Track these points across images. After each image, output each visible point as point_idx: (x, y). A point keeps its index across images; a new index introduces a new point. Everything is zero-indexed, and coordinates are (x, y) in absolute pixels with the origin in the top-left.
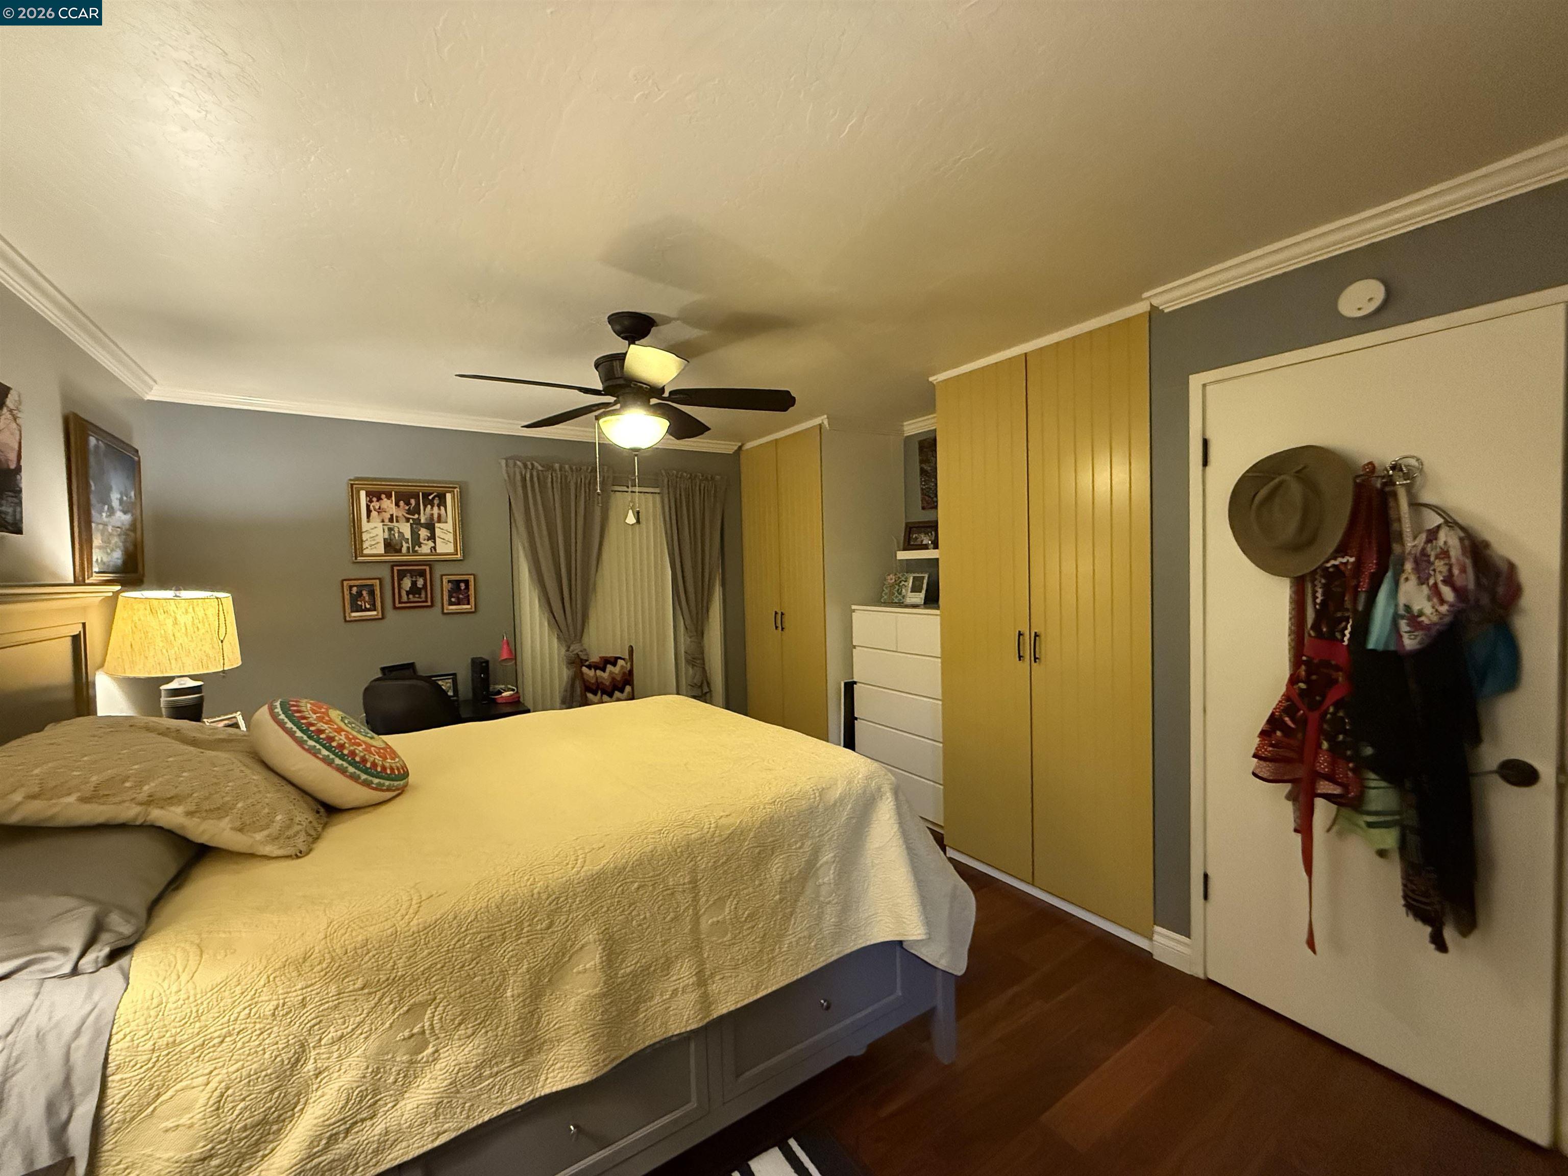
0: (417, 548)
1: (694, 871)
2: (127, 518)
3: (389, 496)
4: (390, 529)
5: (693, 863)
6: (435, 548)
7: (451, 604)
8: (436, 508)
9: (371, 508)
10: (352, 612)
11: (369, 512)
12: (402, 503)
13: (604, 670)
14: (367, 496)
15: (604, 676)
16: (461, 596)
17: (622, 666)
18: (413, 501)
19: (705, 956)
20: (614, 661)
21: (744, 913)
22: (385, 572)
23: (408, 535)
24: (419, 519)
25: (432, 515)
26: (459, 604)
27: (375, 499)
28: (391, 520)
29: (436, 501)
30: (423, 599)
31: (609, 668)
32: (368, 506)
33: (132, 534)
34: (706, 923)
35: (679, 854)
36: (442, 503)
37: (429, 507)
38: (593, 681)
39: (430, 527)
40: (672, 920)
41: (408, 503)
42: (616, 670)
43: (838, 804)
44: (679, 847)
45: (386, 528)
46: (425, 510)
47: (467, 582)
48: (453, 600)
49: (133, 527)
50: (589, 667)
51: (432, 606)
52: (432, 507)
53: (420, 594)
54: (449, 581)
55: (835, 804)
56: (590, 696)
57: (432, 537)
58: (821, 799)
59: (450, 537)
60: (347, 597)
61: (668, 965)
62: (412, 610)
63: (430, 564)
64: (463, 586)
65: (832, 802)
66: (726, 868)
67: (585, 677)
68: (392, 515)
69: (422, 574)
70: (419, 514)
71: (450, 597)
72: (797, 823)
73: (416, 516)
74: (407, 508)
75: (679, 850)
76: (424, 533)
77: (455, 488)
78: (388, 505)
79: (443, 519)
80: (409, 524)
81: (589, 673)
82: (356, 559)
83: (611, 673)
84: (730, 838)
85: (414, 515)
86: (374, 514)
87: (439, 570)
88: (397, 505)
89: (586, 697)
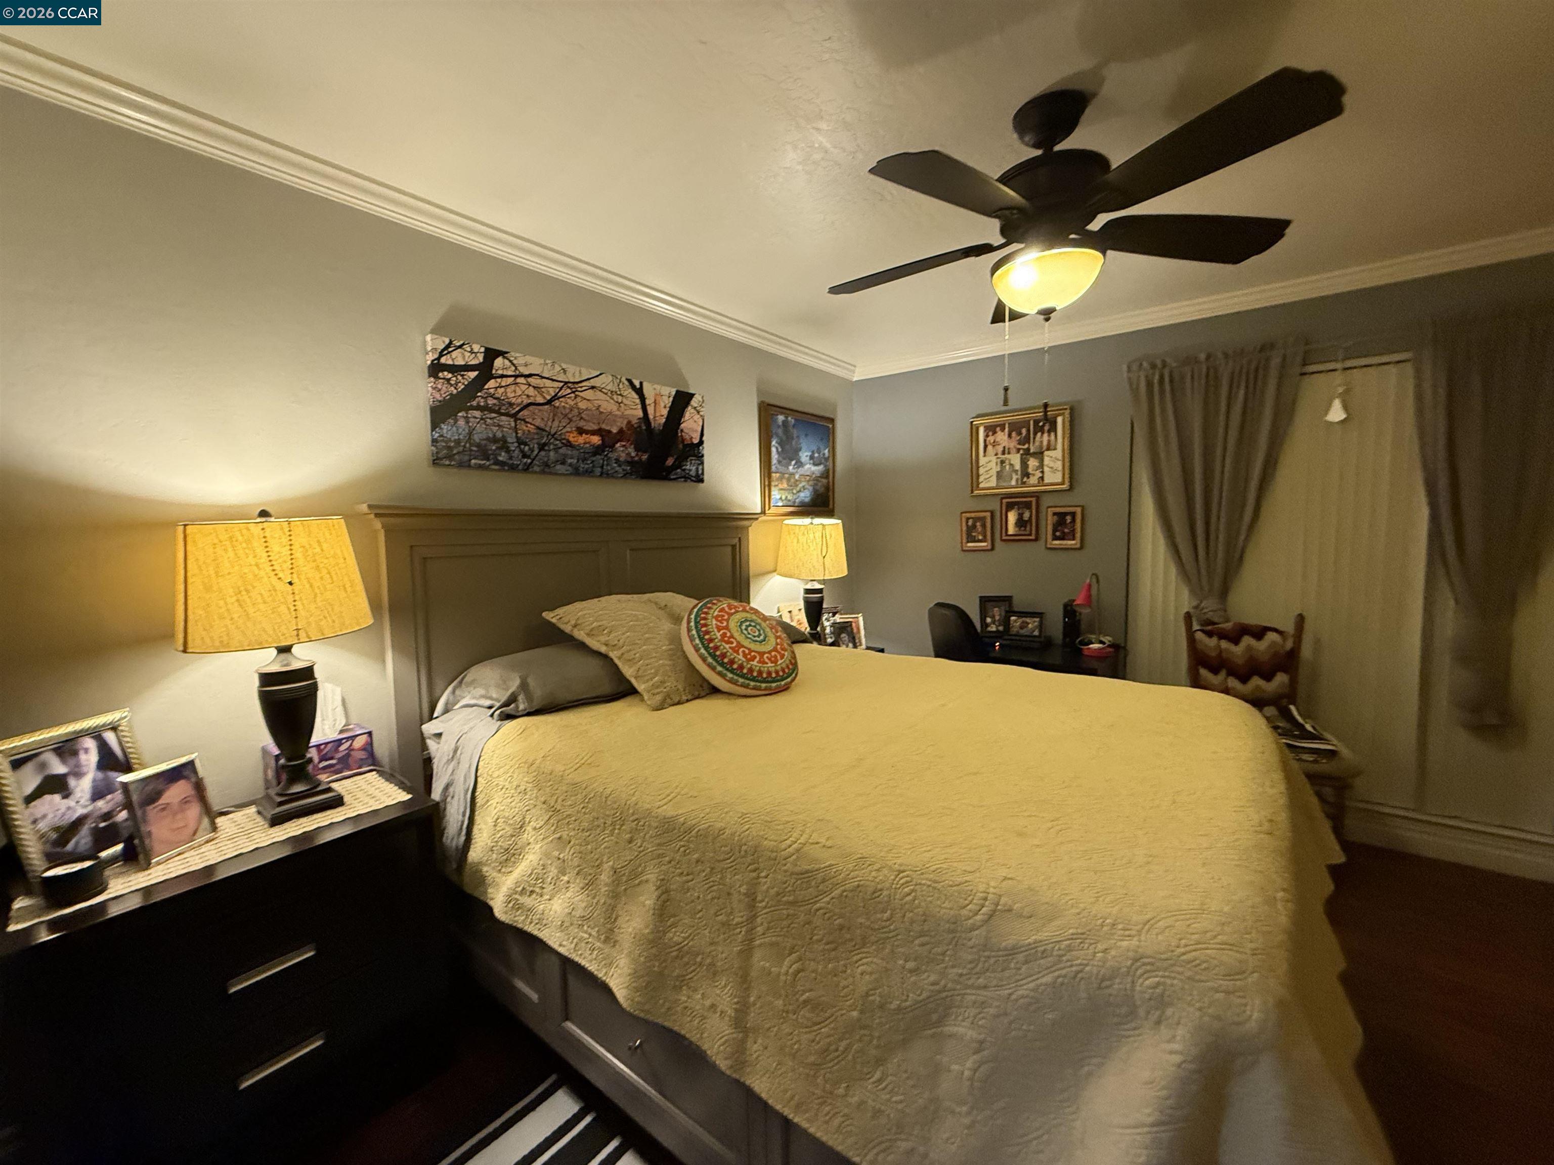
0: (1025, 479)
1: (754, 884)
2: (818, 469)
3: (1003, 430)
4: (1002, 462)
5: (754, 874)
6: (1042, 478)
7: (1055, 538)
8: (1046, 435)
9: (987, 442)
10: (968, 542)
11: (986, 447)
12: (1014, 434)
13: (1236, 642)
14: (985, 431)
15: (1237, 651)
16: (1066, 530)
17: (1274, 643)
18: (1024, 431)
19: (752, 999)
20: (1259, 633)
21: (804, 992)
22: (995, 505)
23: (1018, 467)
24: (1028, 449)
25: (1041, 442)
26: (1062, 539)
27: (990, 433)
28: (1003, 453)
29: (1046, 428)
30: (1028, 533)
31: (1247, 640)
32: (985, 441)
33: (825, 481)
34: (760, 961)
35: (743, 853)
36: (1053, 428)
37: (1039, 434)
38: (1213, 654)
39: (1039, 455)
40: (723, 924)
41: (1020, 433)
42: (1262, 646)
43: (1021, 957)
44: (745, 844)
45: (999, 460)
46: (1034, 438)
47: (1073, 515)
48: (1058, 534)
49: (826, 475)
50: (1210, 634)
51: (1036, 540)
52: (1043, 433)
53: (1025, 527)
54: (1055, 514)
55: (1013, 951)
56: (1203, 672)
57: (1041, 466)
58: (986, 922)
59: (1059, 465)
60: (964, 528)
61: (714, 973)
62: (1023, 543)
63: (1037, 495)
64: (1069, 519)
65: (1010, 941)
66: (792, 912)
67: (1199, 646)
68: (1004, 447)
69: (1028, 505)
70: (1029, 443)
71: (1055, 531)
72: (917, 928)
73: (1026, 446)
74: (1019, 438)
75: (744, 848)
76: (1033, 463)
77: (1066, 409)
78: (1002, 437)
79: (1052, 447)
80: (1018, 456)
81: (1210, 643)
82: (972, 492)
83: (1249, 648)
84: (805, 876)
85: (1024, 445)
86: (990, 448)
87: (1046, 501)
88: (1010, 436)
89: (1198, 670)
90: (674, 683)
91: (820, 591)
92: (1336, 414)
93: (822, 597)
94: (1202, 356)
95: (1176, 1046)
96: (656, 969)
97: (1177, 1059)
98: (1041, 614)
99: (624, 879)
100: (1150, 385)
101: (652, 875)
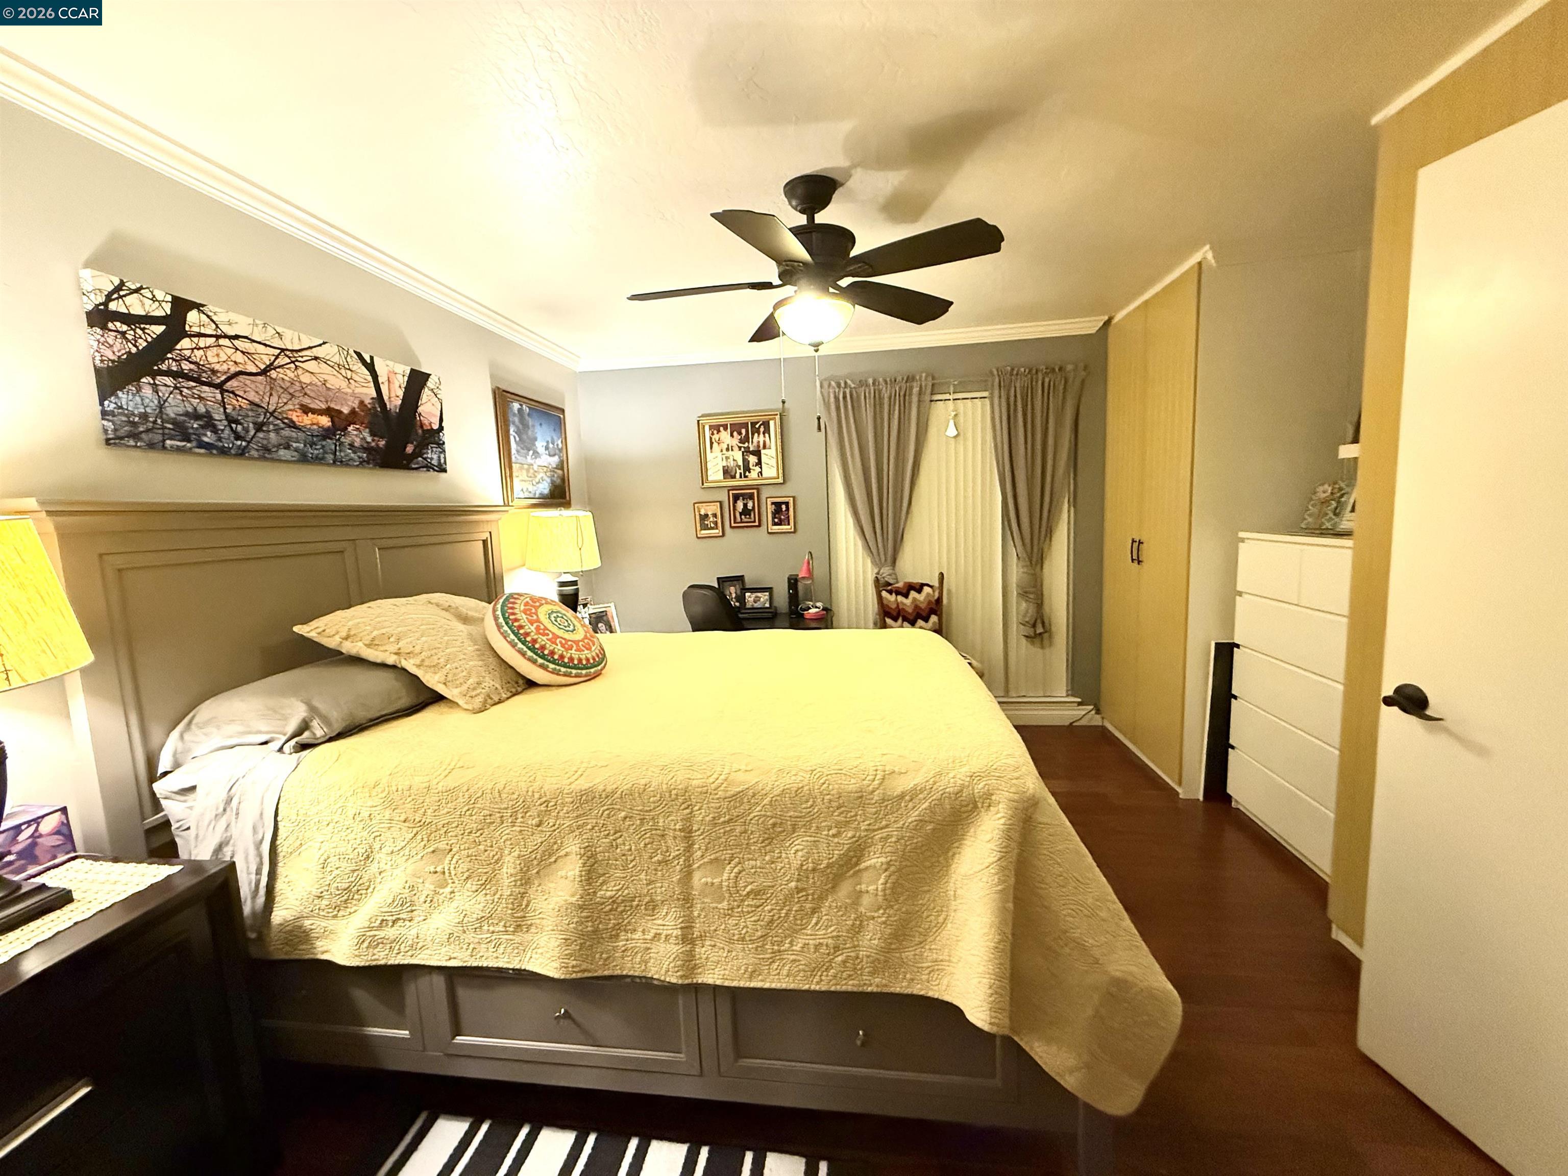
0: (747, 474)
1: (689, 819)
2: (555, 460)
3: (726, 429)
4: (727, 458)
5: (688, 811)
6: (761, 472)
7: (775, 524)
8: (762, 435)
9: (713, 440)
10: (701, 530)
11: (712, 443)
12: (735, 434)
13: (906, 596)
14: (710, 429)
15: (907, 602)
16: (782, 517)
17: (928, 594)
18: (743, 431)
19: (696, 914)
20: (919, 588)
21: (746, 887)
22: (723, 496)
23: (740, 463)
24: (748, 447)
25: (759, 442)
26: (780, 524)
27: (715, 432)
28: (728, 449)
29: (762, 429)
30: (753, 520)
31: (913, 594)
32: (711, 438)
33: (560, 472)
34: (699, 879)
35: (673, 796)
36: (767, 430)
37: (756, 435)
38: (894, 606)
39: (757, 453)
40: (659, 862)
41: (740, 433)
42: (921, 597)
43: (907, 798)
44: (675, 789)
45: (724, 456)
46: (752, 438)
47: (787, 504)
48: (776, 520)
49: (561, 466)
50: (890, 592)
51: (759, 526)
52: (759, 434)
53: (750, 515)
54: (773, 503)
55: (902, 796)
56: (889, 621)
57: (759, 463)
58: (880, 784)
59: (773, 462)
60: (698, 517)
61: (652, 907)
62: (749, 529)
63: (758, 488)
64: (784, 507)
65: (898, 791)
66: (728, 829)
67: (885, 602)
68: (728, 445)
69: (751, 497)
70: (749, 443)
71: (774, 518)
72: (834, 804)
73: (746, 445)
74: (739, 437)
75: (674, 792)
76: (753, 459)
77: (777, 415)
78: (725, 435)
79: (767, 446)
80: (740, 453)
81: (890, 598)
82: (703, 484)
83: (914, 599)
84: (738, 798)
85: (744, 443)
86: (715, 445)
87: (765, 493)
88: (732, 435)
89: (885, 621)
90: (492, 682)
91: (574, 583)
92: (952, 431)
93: (578, 589)
94: (870, 381)
95: (999, 815)
96: (589, 929)
97: (1002, 821)
98: (771, 588)
99: (535, 862)
100: (837, 399)
101: (573, 846)
